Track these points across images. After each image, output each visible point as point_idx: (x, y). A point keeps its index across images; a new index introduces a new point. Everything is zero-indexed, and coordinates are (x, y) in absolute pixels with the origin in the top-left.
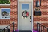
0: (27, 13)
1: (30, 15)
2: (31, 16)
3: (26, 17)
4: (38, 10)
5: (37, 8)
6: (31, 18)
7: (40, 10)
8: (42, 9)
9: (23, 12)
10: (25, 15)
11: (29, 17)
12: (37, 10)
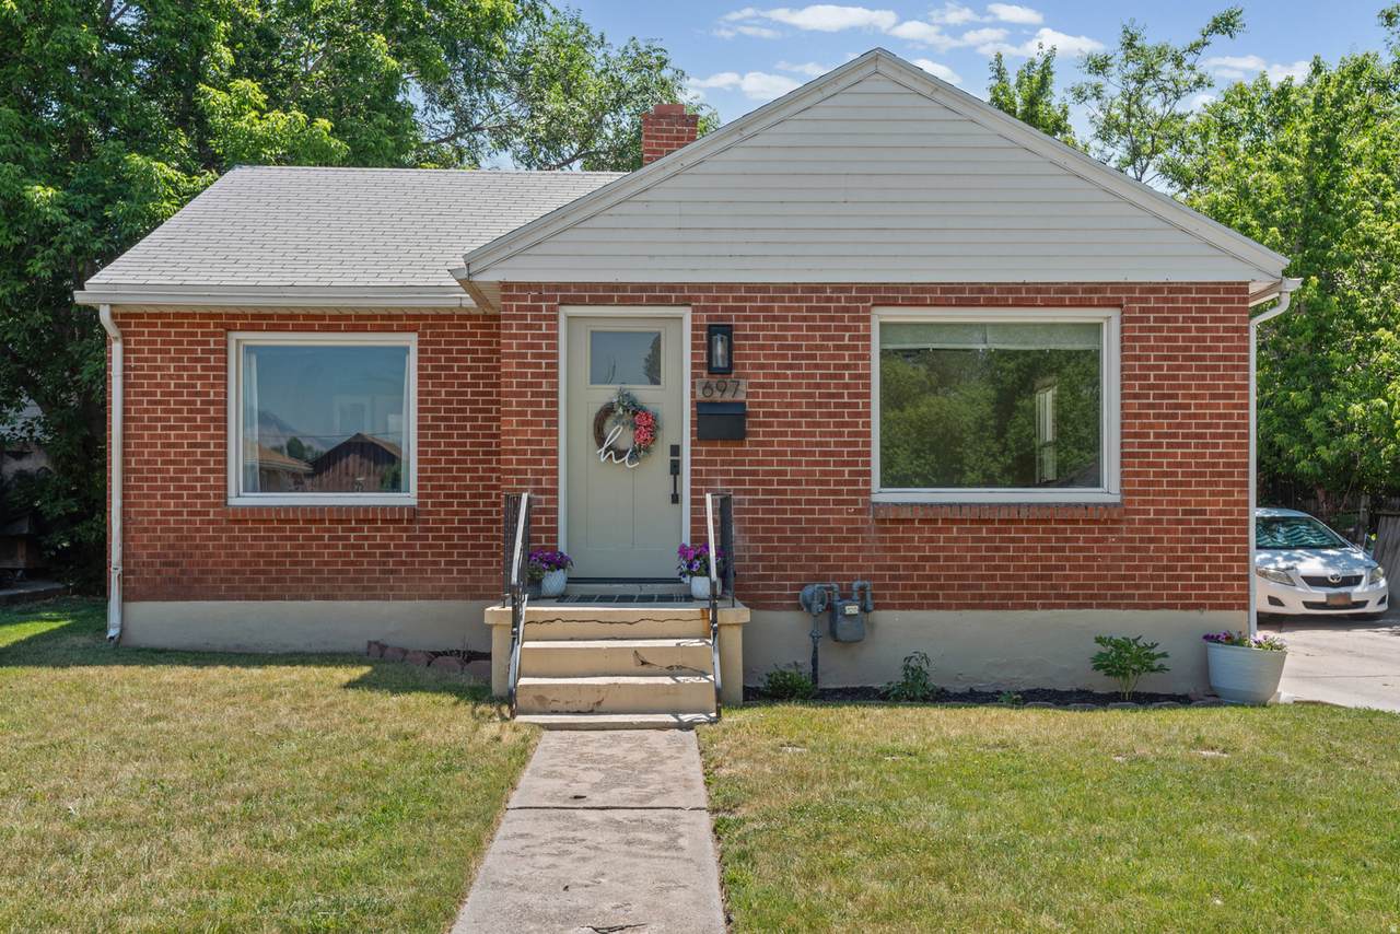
0: (645, 423)
1: (666, 439)
2: (675, 450)
3: (635, 456)
4: (728, 397)
5: (714, 381)
6: (675, 468)
7: (741, 397)
8: (762, 386)
9: (606, 412)
10: (618, 434)
11: (660, 458)
12: (717, 396)
